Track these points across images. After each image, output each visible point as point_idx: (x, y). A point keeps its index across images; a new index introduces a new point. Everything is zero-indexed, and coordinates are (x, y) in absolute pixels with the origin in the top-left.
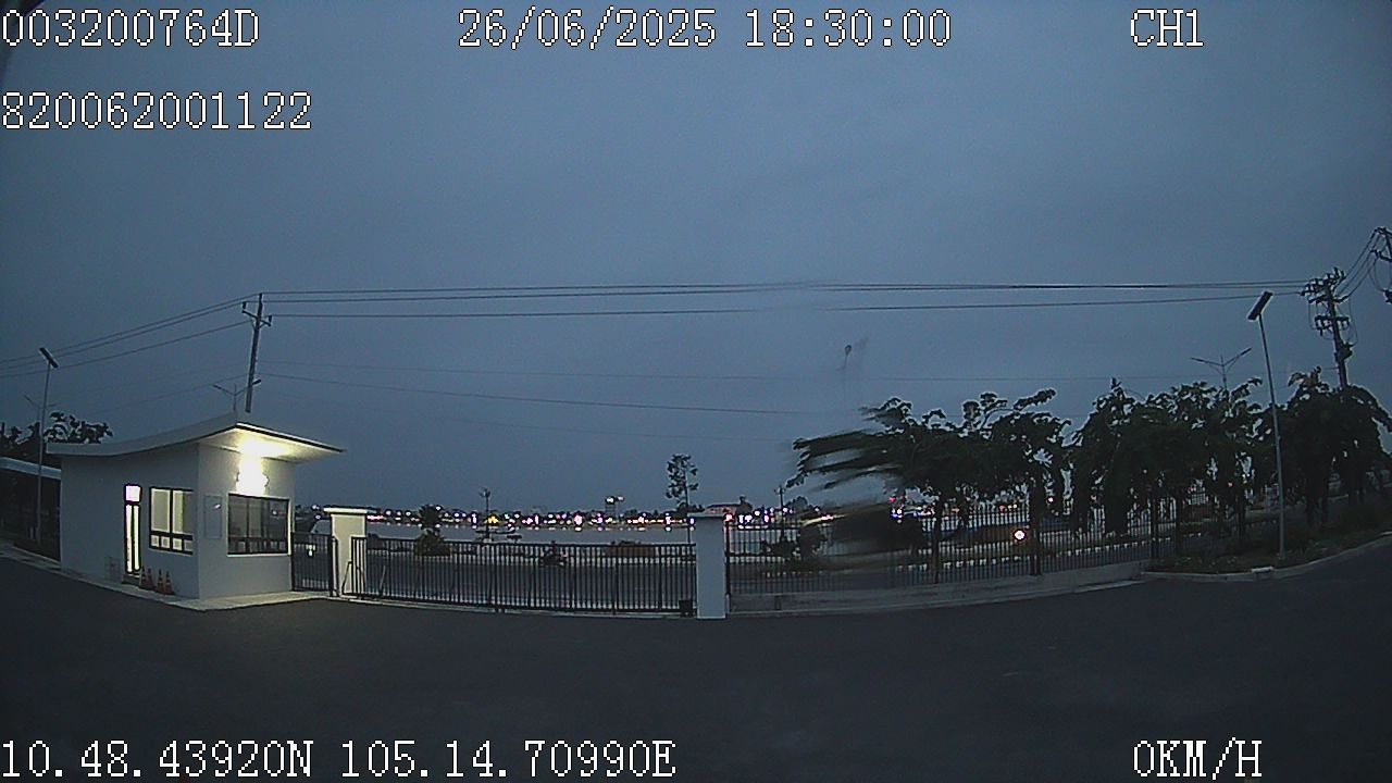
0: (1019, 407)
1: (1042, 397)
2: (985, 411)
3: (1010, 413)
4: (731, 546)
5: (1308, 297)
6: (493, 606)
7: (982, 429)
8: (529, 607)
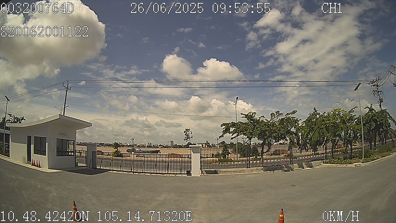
0: (287, 115)
1: (294, 112)
2: (277, 117)
3: (284, 117)
4: (202, 155)
5: (371, 85)
6: (132, 172)
7: (276, 121)
8: (143, 173)
